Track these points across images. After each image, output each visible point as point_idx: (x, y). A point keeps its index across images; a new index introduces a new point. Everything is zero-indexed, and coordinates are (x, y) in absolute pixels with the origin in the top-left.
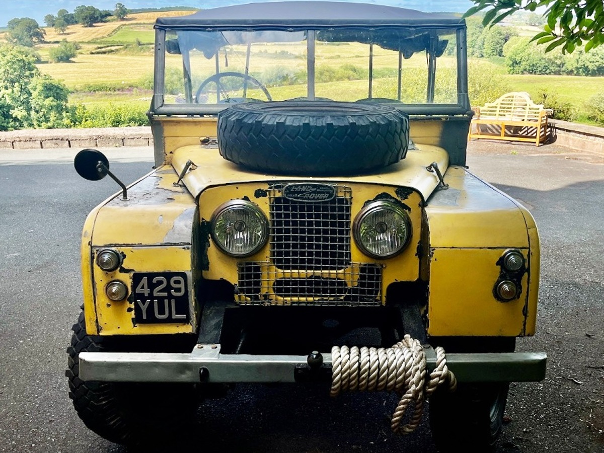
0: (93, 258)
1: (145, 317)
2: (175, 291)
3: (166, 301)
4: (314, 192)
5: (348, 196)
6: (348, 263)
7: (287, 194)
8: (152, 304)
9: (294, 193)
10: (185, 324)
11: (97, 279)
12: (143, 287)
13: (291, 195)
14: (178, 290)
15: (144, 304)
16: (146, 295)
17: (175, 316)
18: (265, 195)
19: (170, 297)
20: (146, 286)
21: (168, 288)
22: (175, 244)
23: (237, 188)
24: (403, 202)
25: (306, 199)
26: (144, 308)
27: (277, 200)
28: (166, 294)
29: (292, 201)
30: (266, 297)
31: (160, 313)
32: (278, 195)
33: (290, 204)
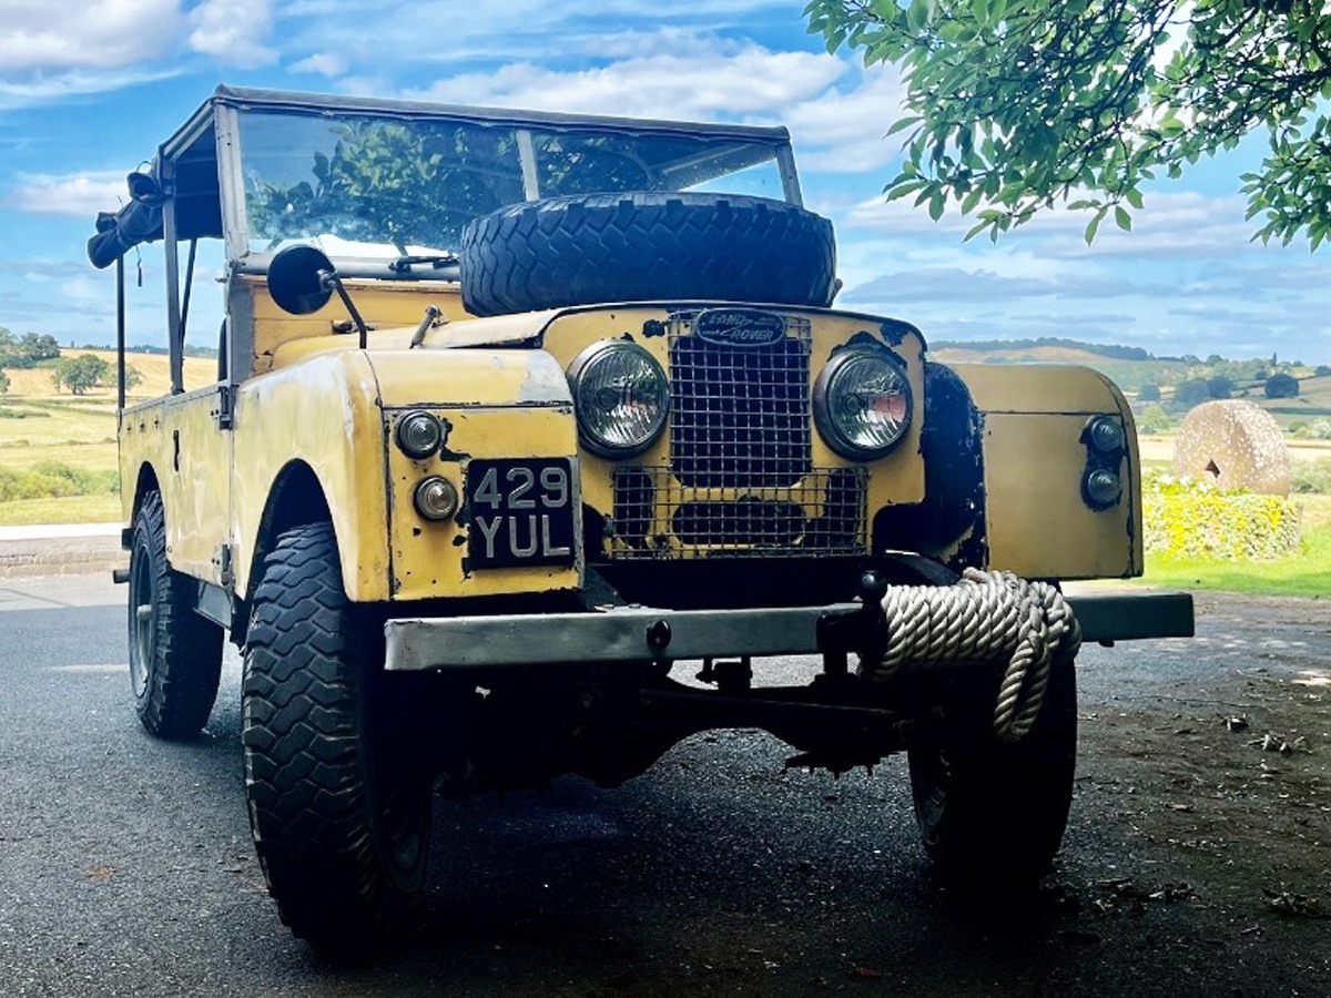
0: (387, 431)
1: (490, 554)
2: (551, 498)
3: (533, 518)
4: (750, 327)
5: (803, 336)
6: (809, 469)
7: (702, 329)
8: (504, 526)
9: (713, 327)
10: (565, 569)
11: (395, 477)
12: (488, 491)
13: (708, 332)
14: (555, 495)
15: (489, 526)
16: (495, 506)
17: (548, 551)
18: (661, 333)
19: (540, 510)
20: (494, 487)
21: (535, 492)
22: (543, 405)
23: (613, 317)
24: (894, 349)
25: (734, 340)
26: (490, 533)
27: (684, 341)
28: (531, 504)
29: (709, 343)
30: (660, 540)
31: (519, 546)
32: (685, 332)
33: (705, 350)
